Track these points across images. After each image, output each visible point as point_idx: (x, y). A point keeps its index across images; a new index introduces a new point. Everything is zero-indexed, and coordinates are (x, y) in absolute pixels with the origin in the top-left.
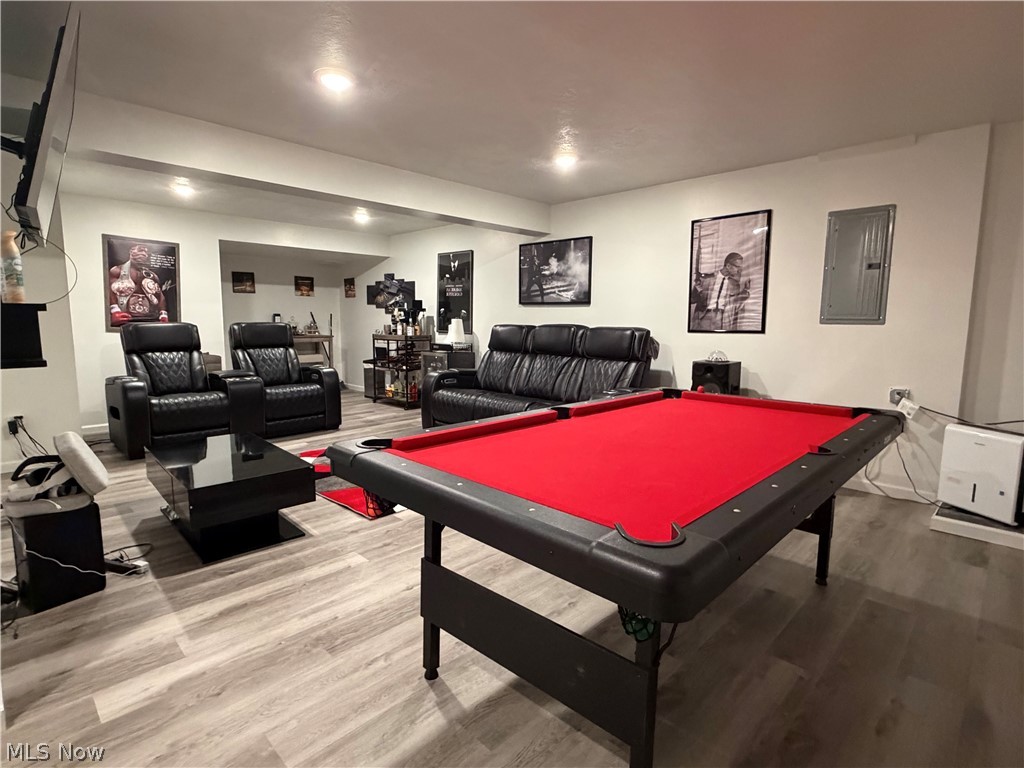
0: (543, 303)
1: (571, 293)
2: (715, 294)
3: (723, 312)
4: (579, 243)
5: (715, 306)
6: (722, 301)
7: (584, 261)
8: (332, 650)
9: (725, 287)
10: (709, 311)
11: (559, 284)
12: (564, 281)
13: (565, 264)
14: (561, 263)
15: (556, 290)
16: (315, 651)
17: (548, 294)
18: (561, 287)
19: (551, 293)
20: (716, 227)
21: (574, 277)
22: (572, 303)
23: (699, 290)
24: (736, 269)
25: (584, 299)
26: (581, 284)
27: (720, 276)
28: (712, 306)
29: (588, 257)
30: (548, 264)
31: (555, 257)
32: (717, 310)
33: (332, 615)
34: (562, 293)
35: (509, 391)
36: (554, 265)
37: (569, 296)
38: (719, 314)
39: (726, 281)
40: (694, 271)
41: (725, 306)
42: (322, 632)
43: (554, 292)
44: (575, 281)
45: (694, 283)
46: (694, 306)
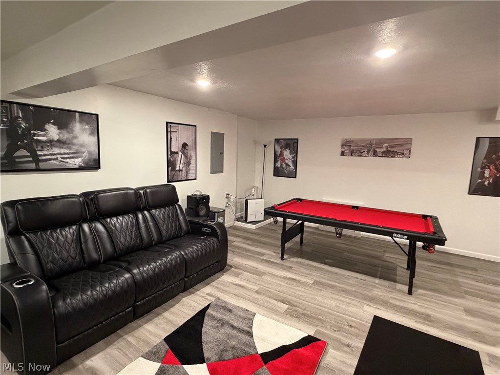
0: (38, 170)
1: (79, 160)
2: (179, 163)
3: (182, 171)
4: (86, 117)
5: (179, 168)
6: (181, 166)
7: (92, 134)
8: (429, 316)
9: (182, 159)
10: (177, 170)
11: (62, 151)
12: (70, 149)
13: (69, 133)
14: (64, 131)
15: (59, 157)
16: (434, 320)
17: (46, 160)
18: (65, 154)
19: (50, 159)
20: (177, 128)
21: (82, 146)
22: (81, 169)
23: (172, 160)
24: (186, 151)
25: (94, 165)
26: (89, 152)
27: (180, 154)
28: (178, 168)
29: (96, 130)
30: (44, 130)
31: (54, 124)
32: (180, 170)
33: (416, 323)
34: (67, 160)
35: (93, 266)
36: (53, 132)
37: (77, 162)
38: (181, 172)
39: (183, 156)
40: (169, 150)
41: (183, 168)
42: (427, 322)
43: (56, 159)
44: (83, 150)
45: (169, 156)
46: (170, 168)
